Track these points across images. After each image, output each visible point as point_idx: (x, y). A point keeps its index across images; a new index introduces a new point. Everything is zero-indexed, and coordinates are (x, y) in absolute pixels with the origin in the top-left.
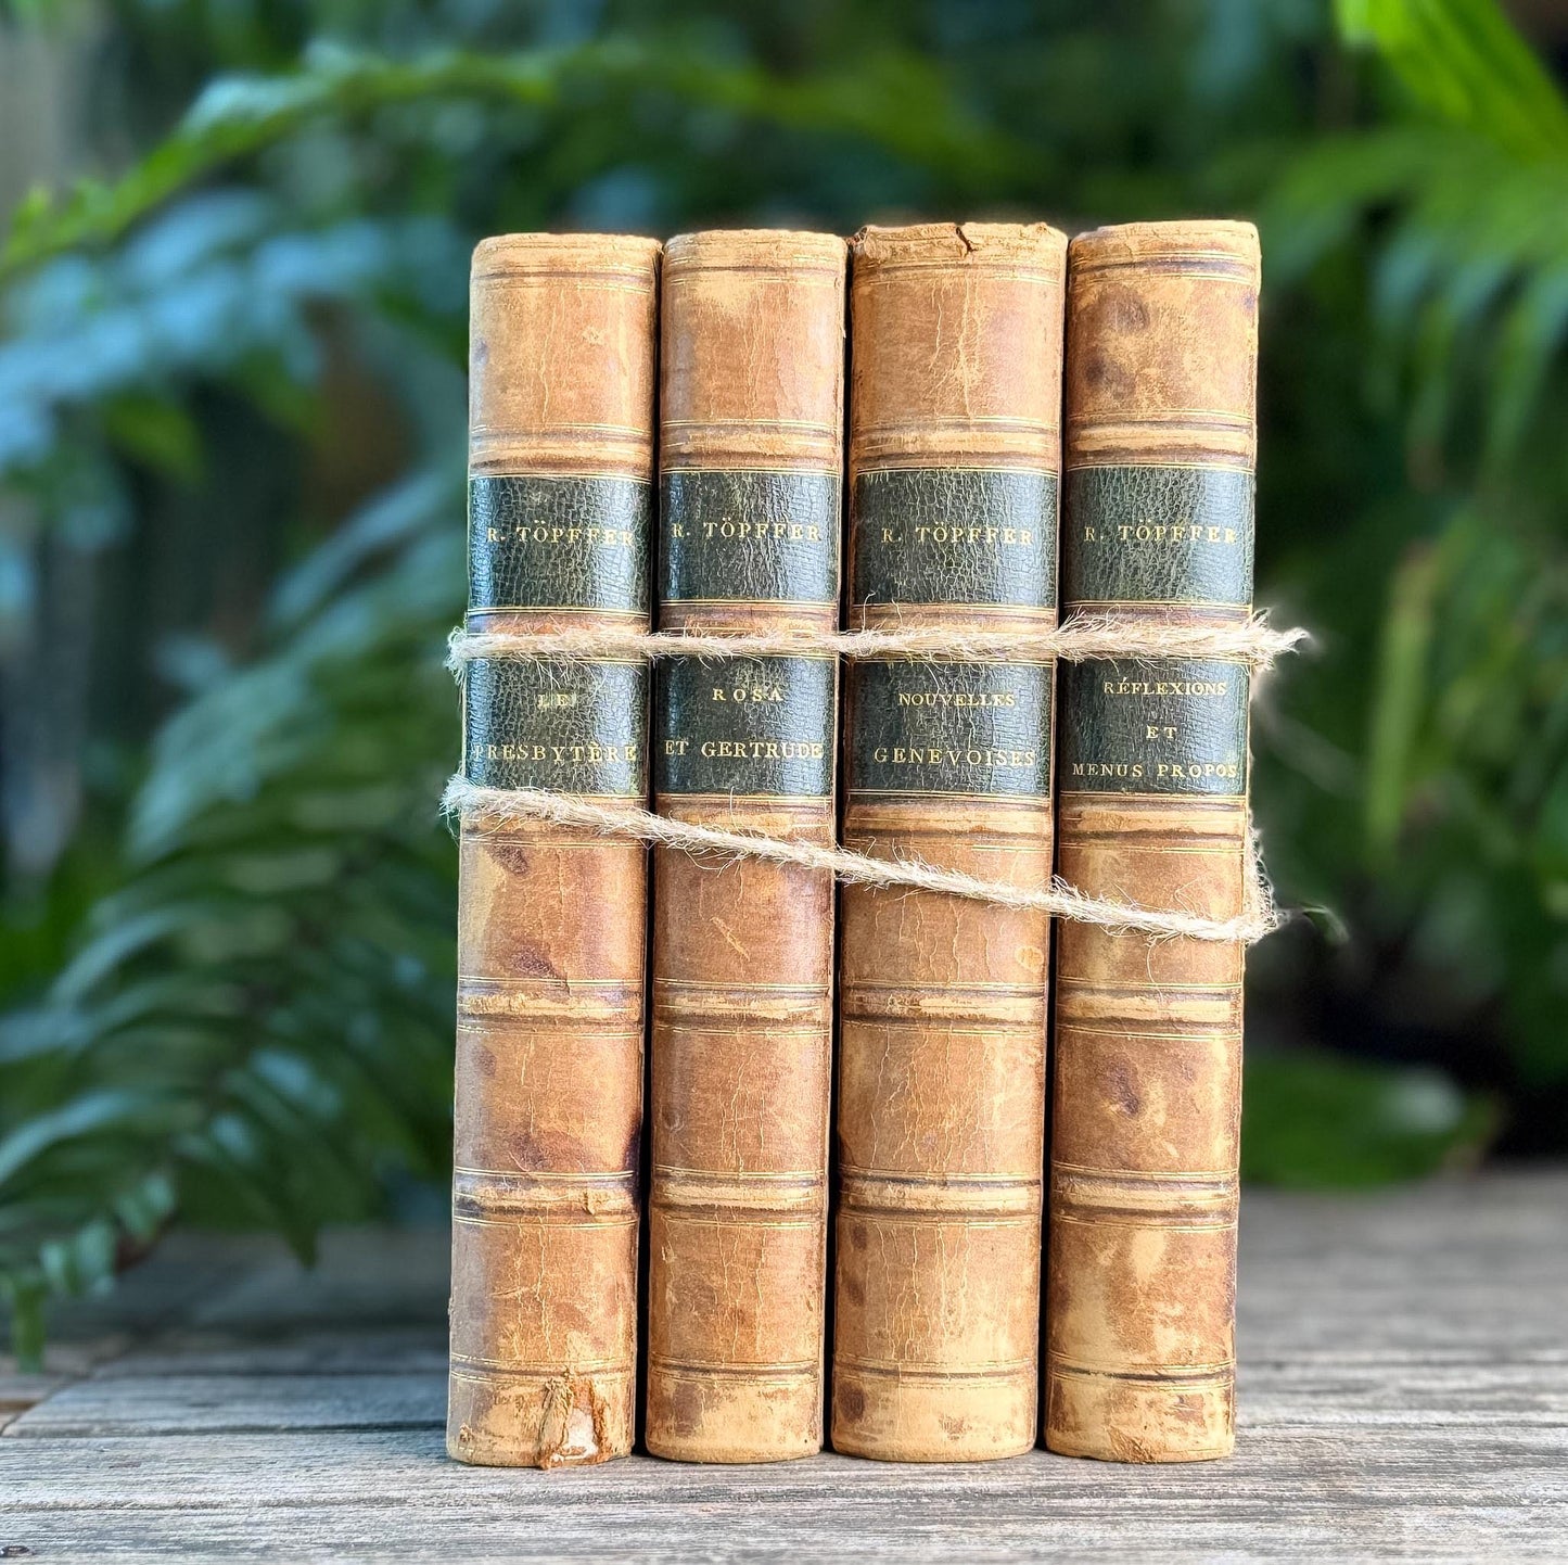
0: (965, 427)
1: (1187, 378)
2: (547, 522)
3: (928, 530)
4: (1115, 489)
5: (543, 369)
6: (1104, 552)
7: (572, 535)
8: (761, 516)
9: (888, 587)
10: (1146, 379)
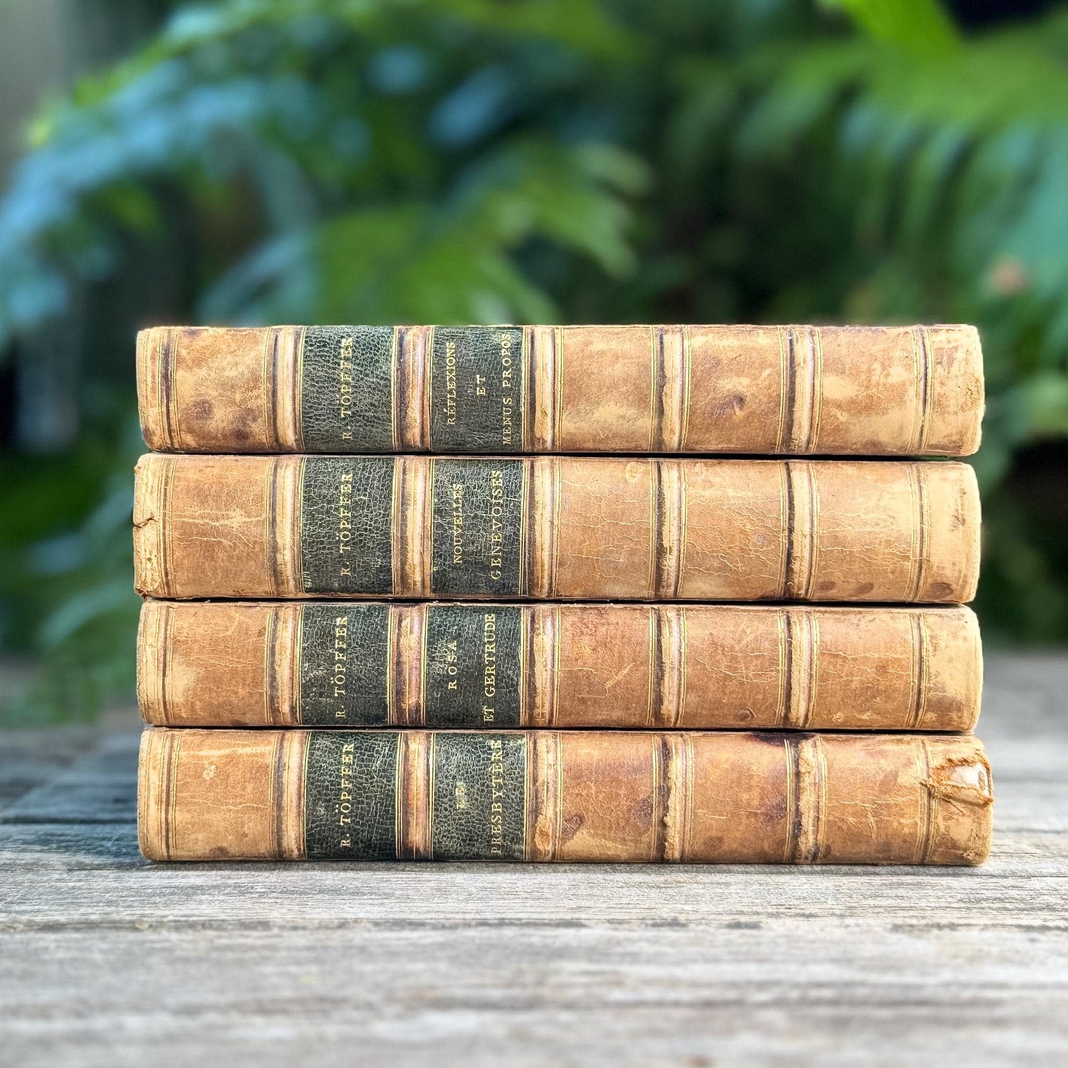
1: (242, 374)
2: (337, 803)
3: (342, 544)
4: (317, 420)
5: (231, 807)
6: (360, 426)
7: (347, 786)
8: (332, 656)
9: (381, 572)
10: (244, 401)
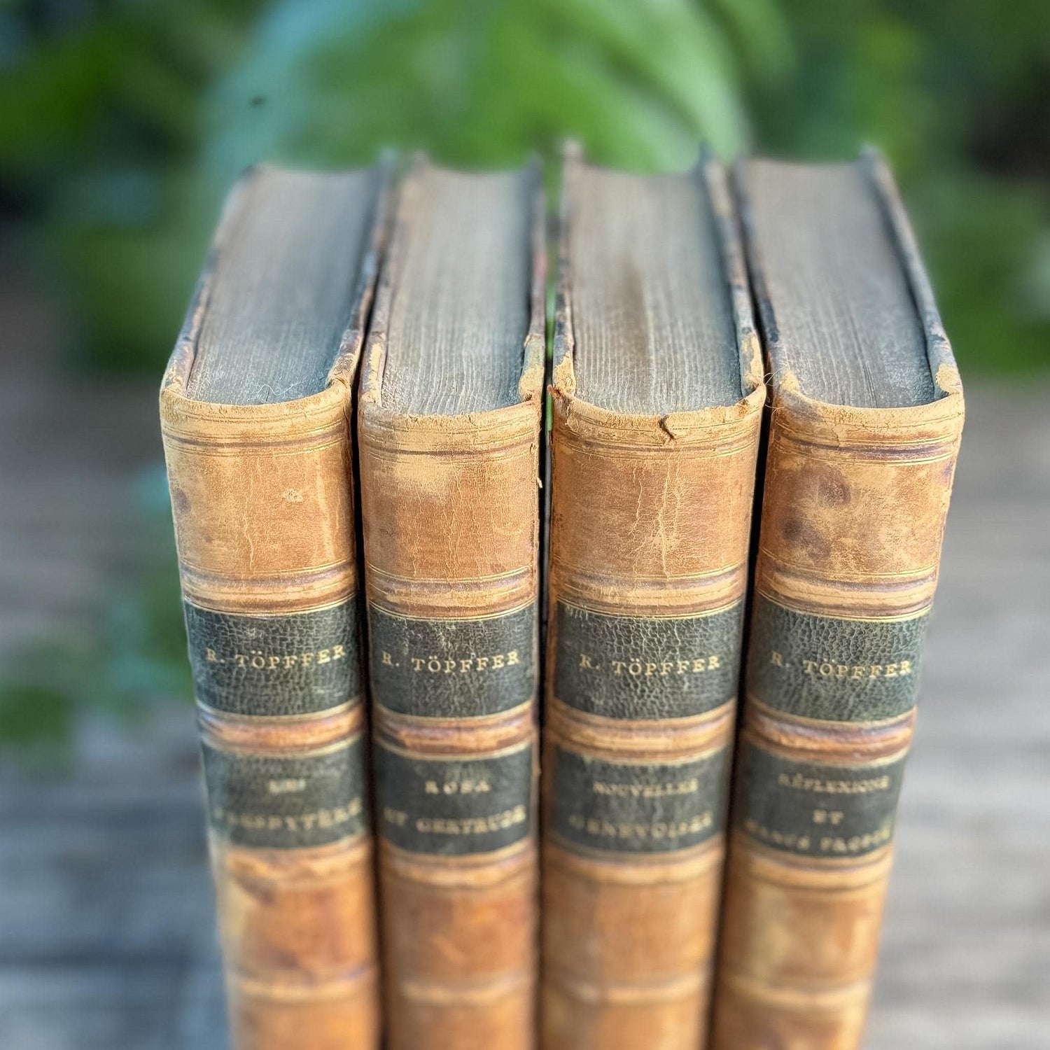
0: (662, 585)
1: (880, 548)
2: (263, 652)
3: (624, 664)
4: (804, 632)
5: (246, 527)
6: (789, 678)
7: (288, 662)
8: (466, 656)
9: (586, 701)
10: (842, 547)
